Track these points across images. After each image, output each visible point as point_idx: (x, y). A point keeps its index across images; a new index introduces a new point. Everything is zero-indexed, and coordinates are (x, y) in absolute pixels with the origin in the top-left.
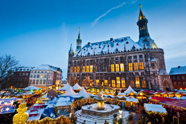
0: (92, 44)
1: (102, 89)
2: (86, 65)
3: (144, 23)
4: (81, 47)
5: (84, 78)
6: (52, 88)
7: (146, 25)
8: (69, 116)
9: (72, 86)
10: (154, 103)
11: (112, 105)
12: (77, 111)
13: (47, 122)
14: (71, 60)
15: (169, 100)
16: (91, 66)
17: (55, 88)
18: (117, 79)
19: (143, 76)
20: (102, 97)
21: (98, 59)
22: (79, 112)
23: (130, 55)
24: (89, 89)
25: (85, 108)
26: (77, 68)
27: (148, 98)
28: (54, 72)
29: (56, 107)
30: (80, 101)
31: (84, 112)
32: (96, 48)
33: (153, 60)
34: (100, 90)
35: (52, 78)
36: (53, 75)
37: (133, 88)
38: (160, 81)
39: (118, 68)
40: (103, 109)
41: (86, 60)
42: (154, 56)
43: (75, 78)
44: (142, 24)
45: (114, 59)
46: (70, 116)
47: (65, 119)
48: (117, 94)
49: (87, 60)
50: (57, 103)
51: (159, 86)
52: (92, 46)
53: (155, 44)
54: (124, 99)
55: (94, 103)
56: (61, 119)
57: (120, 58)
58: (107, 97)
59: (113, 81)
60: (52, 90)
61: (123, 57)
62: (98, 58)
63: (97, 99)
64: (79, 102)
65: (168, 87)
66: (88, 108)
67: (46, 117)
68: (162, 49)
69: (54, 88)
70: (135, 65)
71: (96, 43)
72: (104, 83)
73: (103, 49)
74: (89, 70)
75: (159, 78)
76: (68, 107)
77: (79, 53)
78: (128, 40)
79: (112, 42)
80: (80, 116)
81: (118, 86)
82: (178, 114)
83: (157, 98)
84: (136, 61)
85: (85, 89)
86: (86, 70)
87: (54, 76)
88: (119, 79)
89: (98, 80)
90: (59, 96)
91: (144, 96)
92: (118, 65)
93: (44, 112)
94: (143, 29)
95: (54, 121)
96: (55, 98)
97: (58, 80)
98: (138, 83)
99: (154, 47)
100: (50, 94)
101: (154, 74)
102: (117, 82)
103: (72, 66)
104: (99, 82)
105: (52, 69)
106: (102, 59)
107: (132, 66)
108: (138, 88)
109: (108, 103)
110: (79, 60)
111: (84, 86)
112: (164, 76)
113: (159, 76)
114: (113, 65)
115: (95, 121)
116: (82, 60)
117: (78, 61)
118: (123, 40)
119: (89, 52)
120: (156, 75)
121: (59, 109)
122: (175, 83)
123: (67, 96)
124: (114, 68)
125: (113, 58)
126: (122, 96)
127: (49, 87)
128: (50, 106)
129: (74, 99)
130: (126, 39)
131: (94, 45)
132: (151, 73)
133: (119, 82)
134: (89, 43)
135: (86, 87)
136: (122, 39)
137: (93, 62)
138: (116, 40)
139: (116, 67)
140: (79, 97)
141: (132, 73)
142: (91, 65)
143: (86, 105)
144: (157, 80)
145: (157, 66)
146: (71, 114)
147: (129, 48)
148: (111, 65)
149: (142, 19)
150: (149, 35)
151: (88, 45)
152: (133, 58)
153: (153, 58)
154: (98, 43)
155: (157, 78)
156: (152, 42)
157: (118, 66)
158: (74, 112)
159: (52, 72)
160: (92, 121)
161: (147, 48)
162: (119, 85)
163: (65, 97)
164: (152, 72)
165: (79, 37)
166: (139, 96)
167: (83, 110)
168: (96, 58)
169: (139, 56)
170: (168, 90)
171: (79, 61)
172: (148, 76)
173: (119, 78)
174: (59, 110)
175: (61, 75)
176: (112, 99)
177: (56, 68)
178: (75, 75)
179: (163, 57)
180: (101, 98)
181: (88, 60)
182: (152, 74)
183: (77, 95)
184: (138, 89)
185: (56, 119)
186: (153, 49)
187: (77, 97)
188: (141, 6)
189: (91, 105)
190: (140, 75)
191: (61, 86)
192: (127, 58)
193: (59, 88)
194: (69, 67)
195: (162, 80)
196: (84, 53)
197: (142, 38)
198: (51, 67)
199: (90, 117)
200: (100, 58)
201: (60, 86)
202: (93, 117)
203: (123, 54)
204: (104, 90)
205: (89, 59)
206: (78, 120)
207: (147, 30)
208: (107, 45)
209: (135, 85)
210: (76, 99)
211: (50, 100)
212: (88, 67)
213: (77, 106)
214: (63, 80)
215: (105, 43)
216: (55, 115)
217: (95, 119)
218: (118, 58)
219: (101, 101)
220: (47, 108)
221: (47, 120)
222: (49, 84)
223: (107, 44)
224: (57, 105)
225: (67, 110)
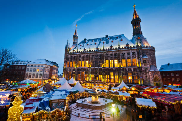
0: (88, 40)
1: (97, 84)
2: (81, 60)
3: (138, 22)
4: (77, 43)
5: (80, 73)
6: (48, 81)
7: (140, 24)
8: (64, 109)
9: (68, 80)
10: (145, 97)
11: (105, 99)
12: (72, 104)
13: (43, 115)
14: (67, 55)
15: (158, 94)
16: (86, 62)
17: (51, 82)
18: (111, 74)
19: (136, 72)
20: (97, 91)
21: (94, 55)
22: (74, 105)
23: (124, 52)
24: (84, 83)
25: (79, 101)
26: (73, 63)
27: (139, 92)
28: (51, 66)
29: (51, 101)
30: (75, 95)
31: (78, 105)
32: (91, 45)
34: (95, 85)
35: (48, 72)
36: (49, 69)
37: (125, 83)
38: (151, 76)
39: (112, 64)
40: (97, 103)
41: (82, 56)
42: (146, 53)
43: (71, 72)
44: (136, 23)
45: (109, 55)
47: (60, 112)
48: (110, 88)
49: (83, 55)
50: (53, 97)
51: (150, 81)
52: (87, 43)
53: (147, 42)
54: (117, 93)
55: (88, 97)
56: (56, 112)
57: (115, 54)
58: (101, 91)
59: (107, 76)
60: (48, 83)
61: (117, 54)
62: (94, 54)
63: (91, 93)
64: (74, 95)
65: (158, 83)
66: (83, 102)
67: (41, 111)
68: (154, 47)
69: (50, 81)
70: (128, 61)
71: (92, 39)
72: (99, 78)
73: (98, 45)
74: (85, 66)
75: (150, 74)
76: (63, 100)
77: (75, 48)
78: (122, 38)
79: (107, 39)
80: (75, 109)
81: (111, 81)
83: (148, 93)
84: (129, 58)
85: (80, 83)
86: (81, 65)
87: (50, 71)
88: (113, 74)
89: (93, 75)
90: (54, 90)
91: (136, 91)
92: (112, 61)
93: (39, 105)
94: (136, 27)
95: (49, 113)
96: (51, 92)
97: (54, 74)
98: (130, 78)
99: (146, 45)
100: (46, 87)
101: (146, 70)
102: (111, 78)
103: (68, 61)
104: (94, 77)
105: (48, 63)
106: (97, 55)
107: (125, 62)
108: (130, 83)
109: (102, 97)
110: (75, 55)
111: (79, 80)
112: (155, 72)
113: (150, 72)
114: (108, 61)
115: (89, 114)
116: (78, 56)
117: (74, 57)
118: (117, 38)
119: (85, 48)
120: (147, 71)
121: (55, 102)
122: (164, 79)
123: (62, 90)
124: (108, 64)
125: (108, 54)
126: (115, 91)
127: (45, 81)
128: (45, 99)
129: (70, 93)
130: (120, 36)
131: (90, 42)
132: (143, 69)
133: (113, 78)
134: (85, 39)
135: (81, 82)
136: (117, 36)
137: (88, 58)
138: (111, 38)
139: (111, 62)
140: (74, 91)
141: (125, 69)
142: (87, 60)
143: (81, 98)
144: (148, 76)
145: (149, 63)
146: (66, 107)
147: (123, 46)
148: (105, 61)
149: (136, 18)
150: (142, 34)
151: (84, 41)
152: (126, 54)
153: (145, 56)
154: (94, 39)
155: (148, 74)
156: (145, 40)
157: (112, 62)
158: (69, 106)
159: (48, 66)
160: (86, 114)
161: (139, 46)
162: (113, 80)
163: (60, 91)
164: (144, 68)
165: (75, 33)
166: (131, 90)
167: (77, 103)
168: (92, 53)
169: (132, 53)
170: (158, 86)
171: (75, 56)
172: (140, 72)
173: (113, 73)
174: (54, 104)
175: (57, 70)
176: (105, 93)
177: (52, 62)
178: (70, 70)
179: (154, 55)
180: (96, 92)
181: (84, 56)
182: (143, 71)
183: (72, 89)
184: (131, 84)
185: (51, 112)
186: (146, 46)
187: (72, 91)
188: (135, 6)
189: (86, 99)
190: (133, 71)
191: (57, 80)
192: (121, 54)
193: (54, 82)
194: (65, 62)
195: (153, 76)
196: (80, 49)
197: (135, 36)
198: (47, 61)
199: (84, 110)
200: (95, 54)
201: (56, 80)
202: (87, 111)
203: (117, 51)
204: (98, 85)
205: (85, 55)
206: (73, 113)
207: (140, 28)
208: (102, 42)
209: (128, 80)
210: (71, 93)
211: (46, 93)
212: (83, 62)
213: (72, 100)
214: (59, 74)
215: (100, 40)
216: (50, 108)
217: (89, 112)
218: (112, 54)
219: (95, 95)
220: (42, 101)
221: (42, 113)
223: (103, 40)
224: (52, 99)
225: (62, 103)
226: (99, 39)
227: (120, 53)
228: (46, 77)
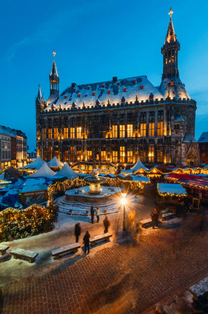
0: (79, 86)
1: (97, 166)
2: (69, 125)
3: (173, 51)
4: (58, 92)
5: (68, 149)
6: (12, 164)
7: (177, 53)
8: (45, 205)
9: (47, 161)
10: (172, 182)
11: (111, 187)
12: (57, 197)
13: (11, 215)
14: (41, 116)
15: (192, 177)
16: (78, 129)
17: (17, 164)
18: (121, 150)
19: (161, 145)
20: (98, 177)
21: (91, 117)
22: (61, 199)
23: (144, 110)
24: (75, 165)
25: (70, 193)
26: (53, 131)
27: (163, 176)
28: (12, 137)
29: (23, 194)
30: (62, 183)
31: (68, 198)
32: (86, 96)
33: (179, 120)
34: (94, 167)
35: (9, 148)
36: (10, 142)
37: (143, 163)
38: (183, 151)
39: (124, 132)
40: (97, 193)
41: (69, 117)
42: (182, 112)
43: (52, 148)
44: (170, 52)
45: (118, 117)
46: (48, 205)
47: (40, 209)
48: (119, 171)
49: (71, 116)
50: (24, 188)
51: (181, 158)
52: (78, 92)
53: (185, 92)
54: (129, 178)
55: (84, 186)
56: (32, 210)
57: (128, 114)
58: (106, 176)
59: (115, 153)
60: (12, 168)
61: (132, 114)
62: (91, 115)
63: (89, 179)
64: (61, 185)
65: (193, 161)
66: (76, 193)
67: (7, 209)
68: (195, 102)
69: (15, 164)
70: (150, 128)
71: (87, 85)
72: (100, 157)
73: (99, 97)
74: (76, 136)
75: (183, 148)
76: (44, 192)
77: (55, 103)
78: (142, 83)
79: (115, 84)
80: (64, 204)
81: (121, 161)
82: (201, 195)
83: (176, 176)
84: (152, 121)
85: (70, 165)
86: (69, 136)
87: (12, 145)
88: (124, 150)
89: (91, 152)
90: (25, 177)
91: (158, 173)
92: (124, 126)
93: (2, 201)
94: (170, 61)
95: (21, 212)
96: (20, 181)
97: (20, 151)
98: (151, 155)
99: (183, 96)
100: (9, 174)
101: (177, 142)
102: (121, 155)
103: (44, 127)
104: (92, 154)
105: (6, 132)
106: (98, 116)
107: (145, 128)
108: (151, 163)
109: (105, 185)
110: (56, 117)
111: (67, 161)
112: (191, 144)
113: (183, 145)
114: (116, 126)
115: (86, 210)
116: (63, 118)
117: (55, 119)
118: (133, 83)
119: (74, 103)
120: (179, 143)
121: (29, 196)
122: (204, 155)
123: (40, 177)
124: (116, 132)
125: (116, 115)
126: (126, 175)
127: (6, 164)
128: (11, 192)
129: (53, 181)
130: (139, 80)
131: (83, 89)
132: (173, 140)
133: (124, 155)
134: (73, 85)
135: (71, 163)
136: (133, 80)
137: (81, 122)
138: (124, 82)
139: (121, 129)
140: (60, 177)
141: (145, 140)
142: (79, 126)
143: (72, 188)
144: (179, 150)
145: (183, 129)
146: (49, 202)
147: (143, 98)
148: (112, 127)
149: (170, 40)
150: (178, 75)
151: (72, 89)
152: (148, 115)
153: (179, 116)
154: (90, 85)
155: (180, 147)
156: (182, 88)
157: (124, 129)
158: (54, 200)
159: (8, 138)
160: (82, 210)
161: (172, 98)
162: (124, 158)
163: (36, 178)
164: (174, 138)
165: (54, 71)
166: (152, 173)
167: (67, 196)
168: (88, 113)
169: (159, 111)
170: (192, 165)
171: (57, 119)
172: (168, 144)
173: (124, 148)
174: (28, 198)
175: (25, 144)
176: (111, 179)
177: (14, 130)
178: (50, 144)
179: (194, 115)
180: (96, 178)
181: (73, 118)
182: (173, 142)
183: (56, 175)
184: (152, 165)
185: (25, 210)
186: (182, 100)
187: (56, 178)
188: (172, 12)
189: (80, 189)
190: (156, 142)
191: (27, 161)
192: (139, 115)
193: (23, 165)
194: (39, 129)
195: (187, 150)
196: (65, 104)
197: (165, 80)
198: (4, 127)
199: (79, 205)
200: (94, 114)
201: (25, 162)
202: (84, 205)
203: (133, 109)
204: (100, 167)
205: (75, 116)
206: (60, 209)
207: (177, 64)
208: (106, 90)
209: (147, 158)
211: (11, 184)
212: (72, 130)
213: (58, 191)
214: (30, 151)
215: (103, 87)
216: (23, 204)
217: (87, 207)
218: (124, 114)
219: (95, 182)
220: (7, 195)
221: (10, 213)
222: (4, 158)
223: (107, 88)
224: (24, 190)
225: (41, 197)
226: (101, 84)
227: (138, 112)
228: (7, 158)
